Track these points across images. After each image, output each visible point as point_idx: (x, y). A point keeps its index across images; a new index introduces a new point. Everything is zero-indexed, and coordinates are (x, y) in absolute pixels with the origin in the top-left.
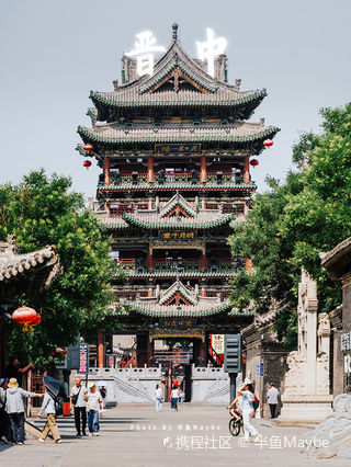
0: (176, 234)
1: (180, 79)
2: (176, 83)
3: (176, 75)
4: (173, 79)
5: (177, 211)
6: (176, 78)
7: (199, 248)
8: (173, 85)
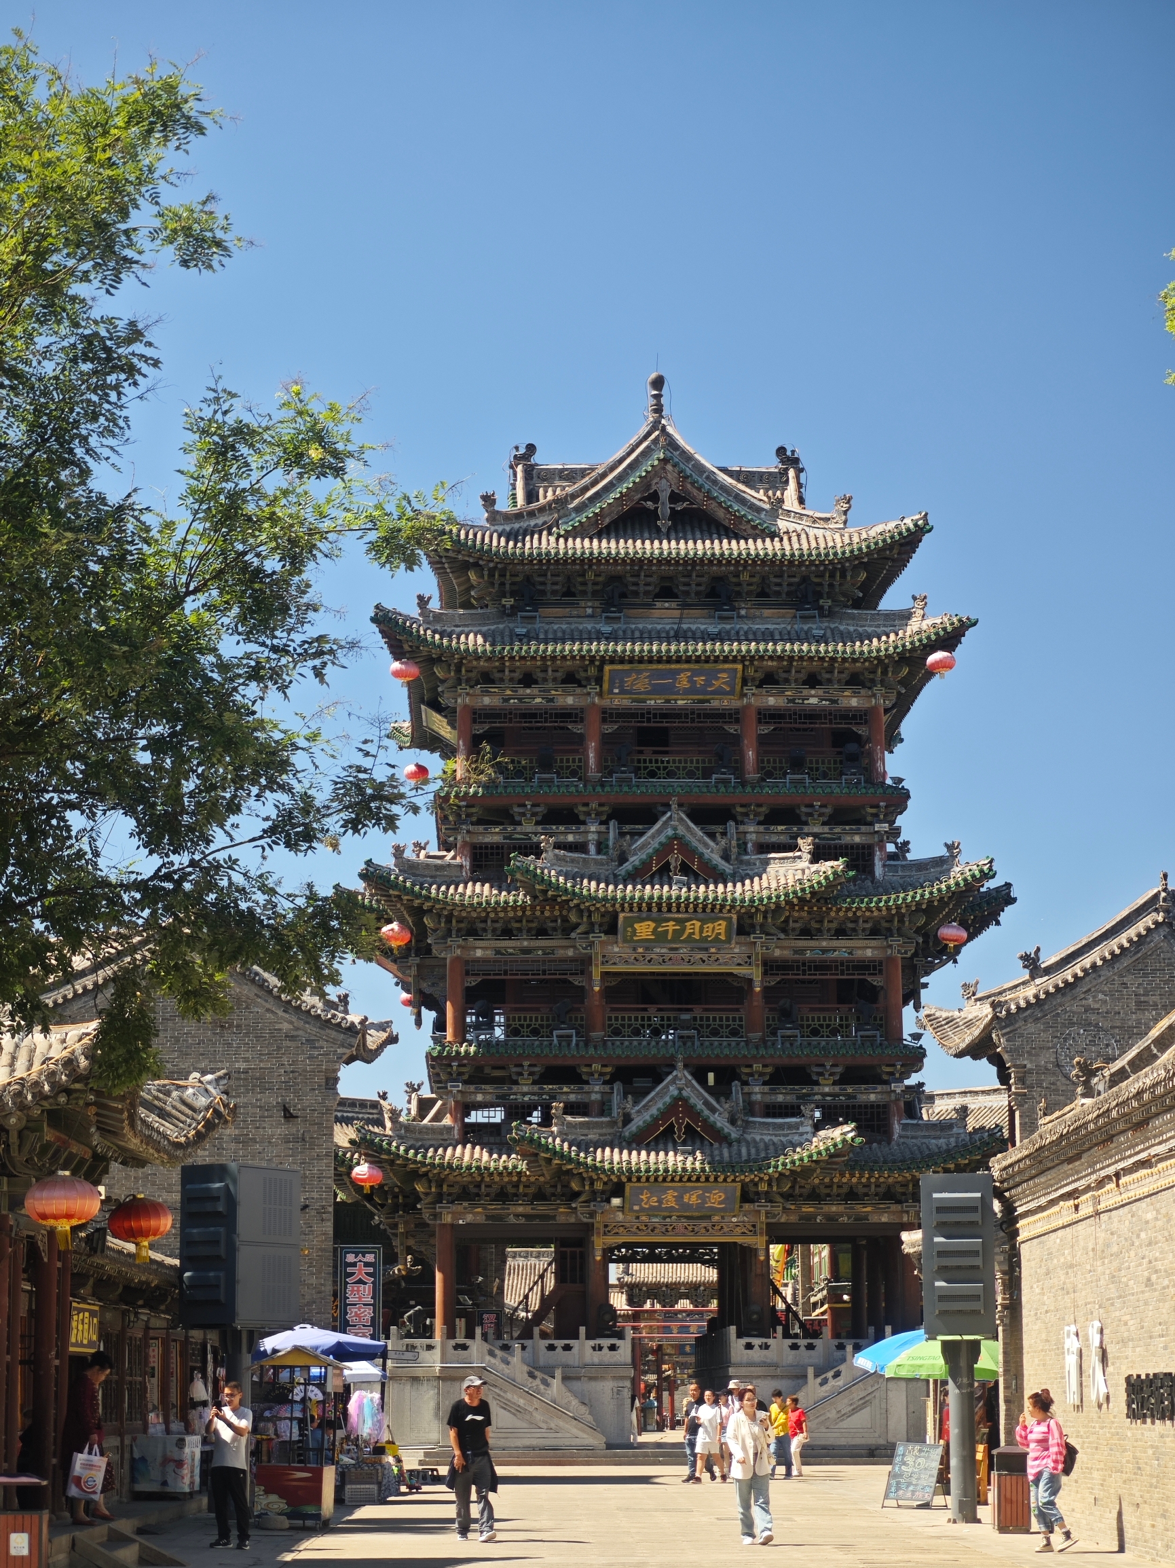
0: (671, 926)
1: (674, 498)
2: (664, 508)
3: (664, 488)
4: (654, 497)
5: (674, 859)
6: (664, 496)
7: (742, 971)
8: (654, 515)
